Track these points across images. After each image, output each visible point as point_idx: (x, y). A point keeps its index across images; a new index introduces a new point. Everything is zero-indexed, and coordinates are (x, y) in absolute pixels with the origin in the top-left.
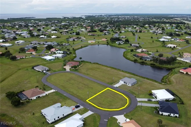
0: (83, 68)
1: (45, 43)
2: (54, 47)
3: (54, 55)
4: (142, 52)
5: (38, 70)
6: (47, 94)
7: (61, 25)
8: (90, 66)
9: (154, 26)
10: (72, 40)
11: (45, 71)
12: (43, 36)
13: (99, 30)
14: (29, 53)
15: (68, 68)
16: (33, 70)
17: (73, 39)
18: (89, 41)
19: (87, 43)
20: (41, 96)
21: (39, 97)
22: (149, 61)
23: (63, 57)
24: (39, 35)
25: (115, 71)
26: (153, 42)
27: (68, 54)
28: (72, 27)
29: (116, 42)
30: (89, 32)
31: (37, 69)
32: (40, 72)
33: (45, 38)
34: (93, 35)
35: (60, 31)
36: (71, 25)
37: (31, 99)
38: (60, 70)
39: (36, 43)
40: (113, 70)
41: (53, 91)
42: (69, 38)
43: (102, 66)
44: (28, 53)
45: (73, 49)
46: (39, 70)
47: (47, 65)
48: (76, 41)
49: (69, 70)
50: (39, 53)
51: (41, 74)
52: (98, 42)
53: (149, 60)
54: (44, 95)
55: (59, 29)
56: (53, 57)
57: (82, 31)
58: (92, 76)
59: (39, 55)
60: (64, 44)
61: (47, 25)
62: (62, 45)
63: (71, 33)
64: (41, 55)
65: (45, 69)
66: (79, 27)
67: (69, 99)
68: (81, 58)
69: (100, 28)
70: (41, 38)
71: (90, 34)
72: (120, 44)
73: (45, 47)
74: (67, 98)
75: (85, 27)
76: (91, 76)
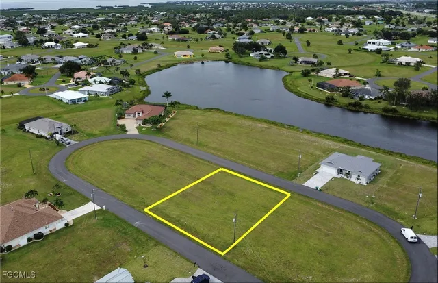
0: (180, 125)
1: (57, 59)
2: (82, 67)
3: (86, 88)
4: (337, 76)
5: (37, 132)
6: (71, 223)
7: (95, 20)
8: (198, 117)
9: (330, 20)
10: (130, 52)
11: (58, 137)
12: (53, 44)
13: (194, 29)
14: (13, 83)
15: (131, 124)
16: (21, 132)
17: (134, 49)
18: (175, 53)
19: (172, 59)
20: (45, 231)
21: (39, 236)
22: (371, 99)
23: (111, 93)
24: (42, 42)
25: (285, 131)
26: (350, 52)
27: (127, 86)
28: (124, 23)
29: (252, 55)
30: (170, 33)
31: (32, 128)
32: (42, 140)
33: (58, 48)
34: (183, 40)
35: (96, 33)
36: (120, 20)
37: (9, 248)
38: (107, 133)
39: (32, 61)
40: (275, 129)
41: (89, 208)
42: (122, 47)
43: (236, 117)
44: (9, 83)
45: (138, 72)
46: (41, 133)
47: (65, 116)
48: (140, 53)
49: (136, 132)
50: (40, 82)
51: (47, 145)
52: (203, 55)
53: (373, 98)
54: (59, 225)
55: (91, 29)
56: (83, 92)
57: (151, 32)
58: (214, 149)
59: (41, 90)
60: (109, 60)
61: (62, 22)
62: (105, 62)
63: (124, 37)
64: (48, 89)
65: (58, 130)
66: (142, 23)
67: (157, 243)
68: (167, 95)
69: (196, 24)
70: (46, 47)
71: (175, 37)
72: (263, 58)
73: (56, 68)
74: (150, 238)
75: (155, 24)
76: (210, 148)
